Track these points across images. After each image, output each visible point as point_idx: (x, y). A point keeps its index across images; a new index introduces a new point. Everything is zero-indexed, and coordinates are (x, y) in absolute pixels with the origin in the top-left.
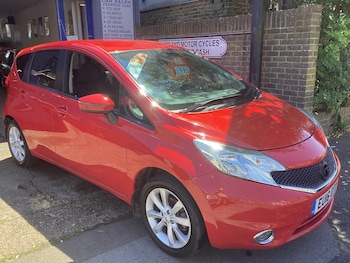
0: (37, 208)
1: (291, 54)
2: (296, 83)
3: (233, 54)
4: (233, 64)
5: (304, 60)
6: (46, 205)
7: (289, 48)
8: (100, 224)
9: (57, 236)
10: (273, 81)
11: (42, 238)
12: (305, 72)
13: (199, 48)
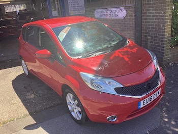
0: (29, 97)
1: (157, 16)
2: (160, 32)
3: (129, 16)
4: (130, 21)
5: (163, 19)
6: (32, 96)
7: (156, 13)
8: (52, 106)
9: (33, 111)
10: (149, 31)
11: (27, 112)
12: (164, 26)
13: (113, 13)
